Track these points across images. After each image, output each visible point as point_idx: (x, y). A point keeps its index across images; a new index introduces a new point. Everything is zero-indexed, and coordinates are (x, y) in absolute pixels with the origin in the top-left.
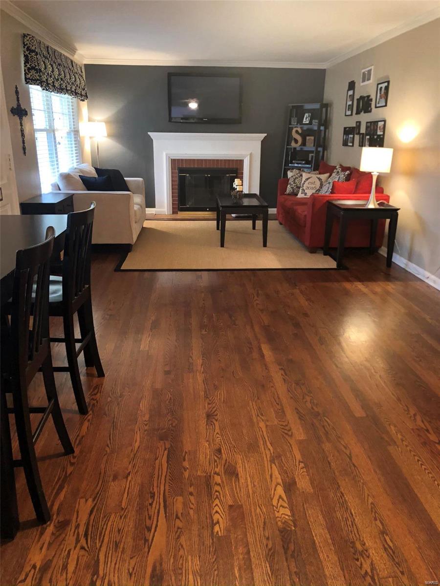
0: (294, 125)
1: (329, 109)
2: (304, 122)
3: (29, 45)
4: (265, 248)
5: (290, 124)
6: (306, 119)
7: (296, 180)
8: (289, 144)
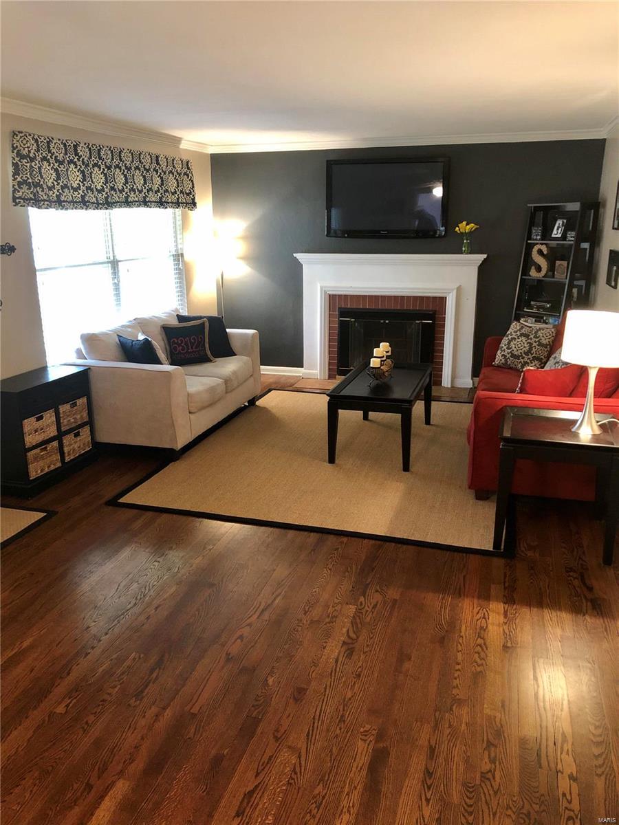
0: (536, 240)
3: (19, 148)
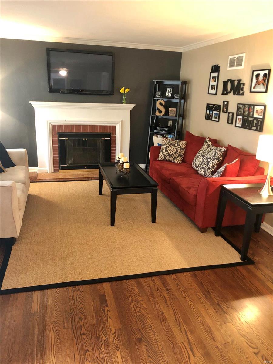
0: (158, 98)
1: (187, 85)
2: (166, 96)
4: (154, 224)
5: (155, 97)
6: (168, 92)
7: (167, 149)
8: (154, 113)
